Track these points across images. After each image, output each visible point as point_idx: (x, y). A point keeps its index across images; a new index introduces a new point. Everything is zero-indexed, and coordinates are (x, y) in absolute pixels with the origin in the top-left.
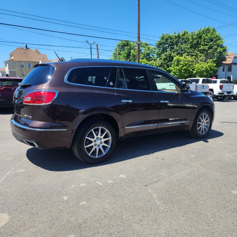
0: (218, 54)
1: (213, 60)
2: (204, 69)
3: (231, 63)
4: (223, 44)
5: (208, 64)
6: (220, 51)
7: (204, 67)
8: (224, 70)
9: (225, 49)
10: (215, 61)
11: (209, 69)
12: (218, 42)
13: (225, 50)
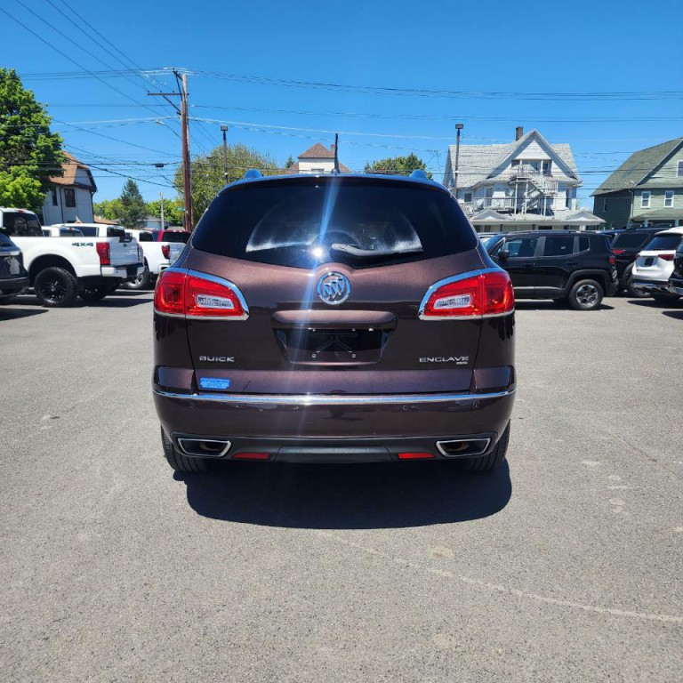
0: (42, 152)
1: (28, 170)
2: (8, 194)
3: (72, 182)
4: (50, 127)
5: (18, 179)
6: (44, 146)
7: (10, 187)
8: (55, 203)
9: (57, 141)
10: (33, 174)
11: (25, 195)
12: (35, 117)
13: (57, 145)
